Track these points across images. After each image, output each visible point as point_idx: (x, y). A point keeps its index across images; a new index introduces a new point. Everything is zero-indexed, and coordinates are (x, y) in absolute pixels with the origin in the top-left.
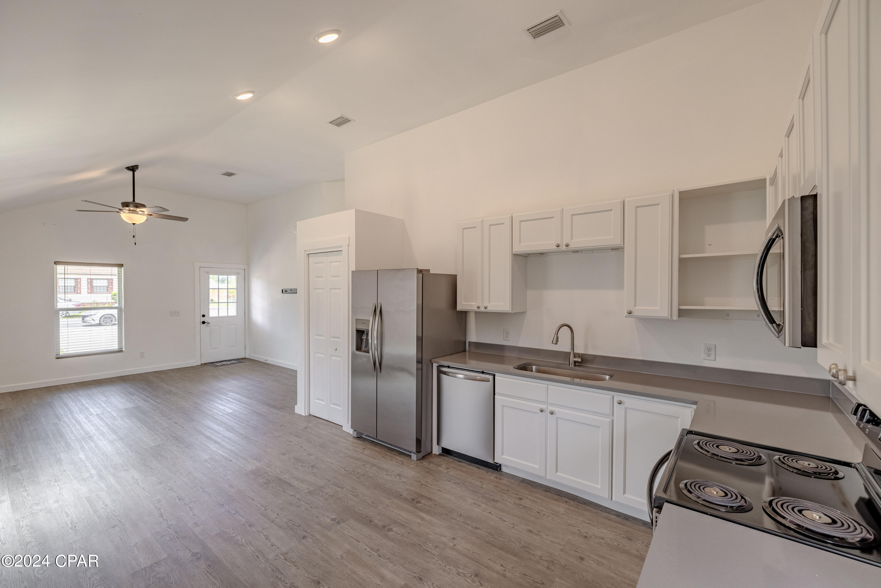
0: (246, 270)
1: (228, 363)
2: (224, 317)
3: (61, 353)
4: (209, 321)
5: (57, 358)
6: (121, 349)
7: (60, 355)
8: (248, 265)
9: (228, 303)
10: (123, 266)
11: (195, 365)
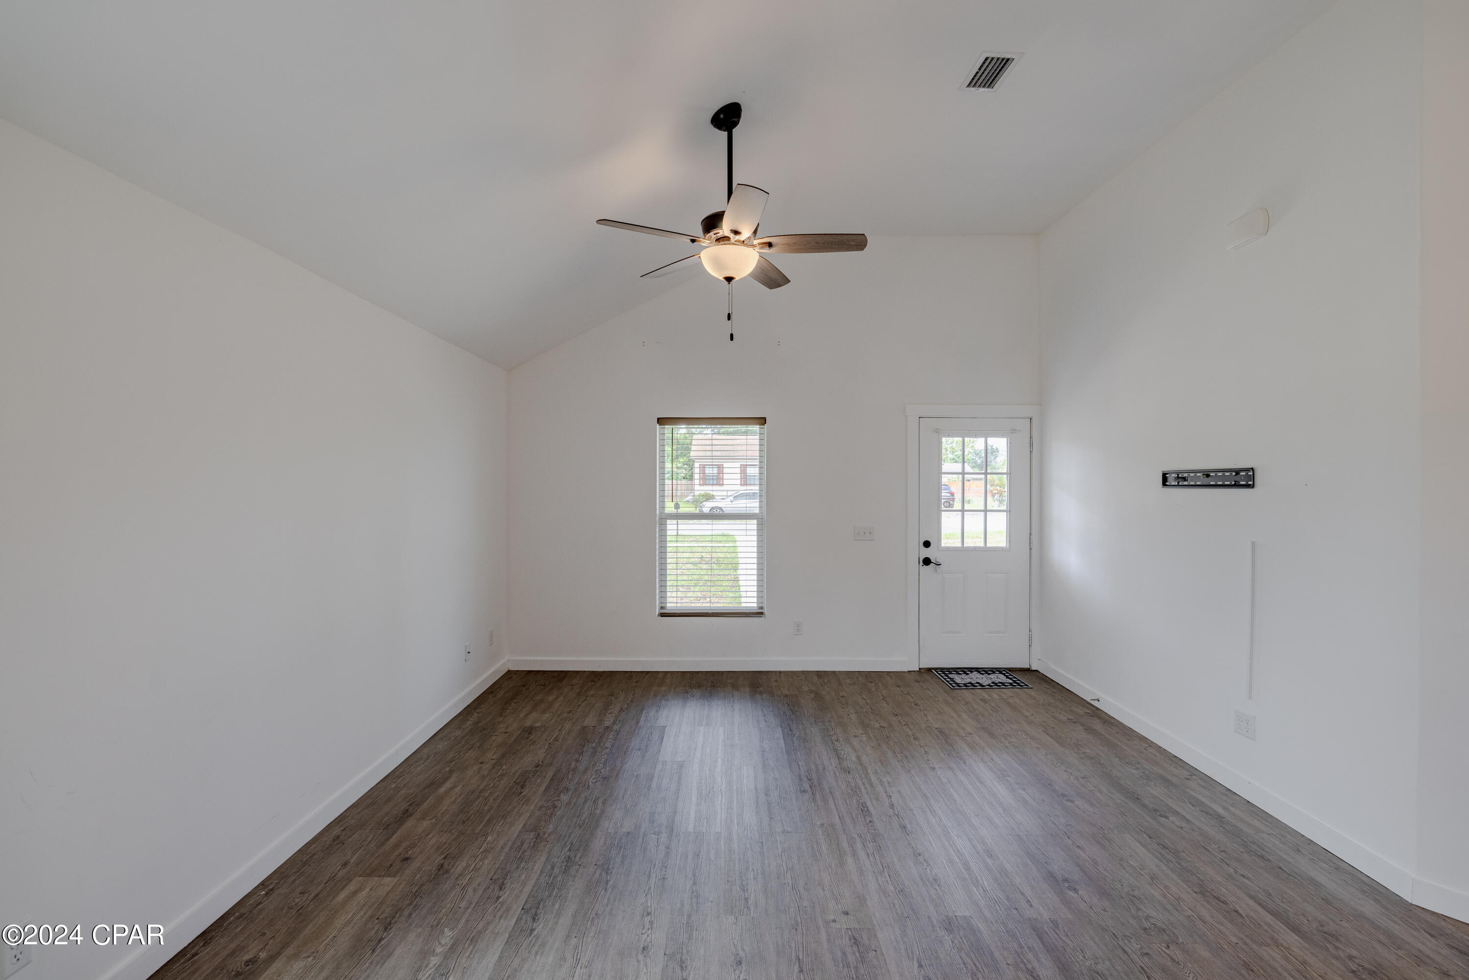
0: (1034, 421)
1: (985, 680)
2: (975, 549)
3: (668, 605)
4: (940, 561)
5: (663, 615)
6: (762, 608)
7: (668, 608)
8: (1040, 405)
9: (986, 511)
10: (765, 423)
11: (906, 670)
